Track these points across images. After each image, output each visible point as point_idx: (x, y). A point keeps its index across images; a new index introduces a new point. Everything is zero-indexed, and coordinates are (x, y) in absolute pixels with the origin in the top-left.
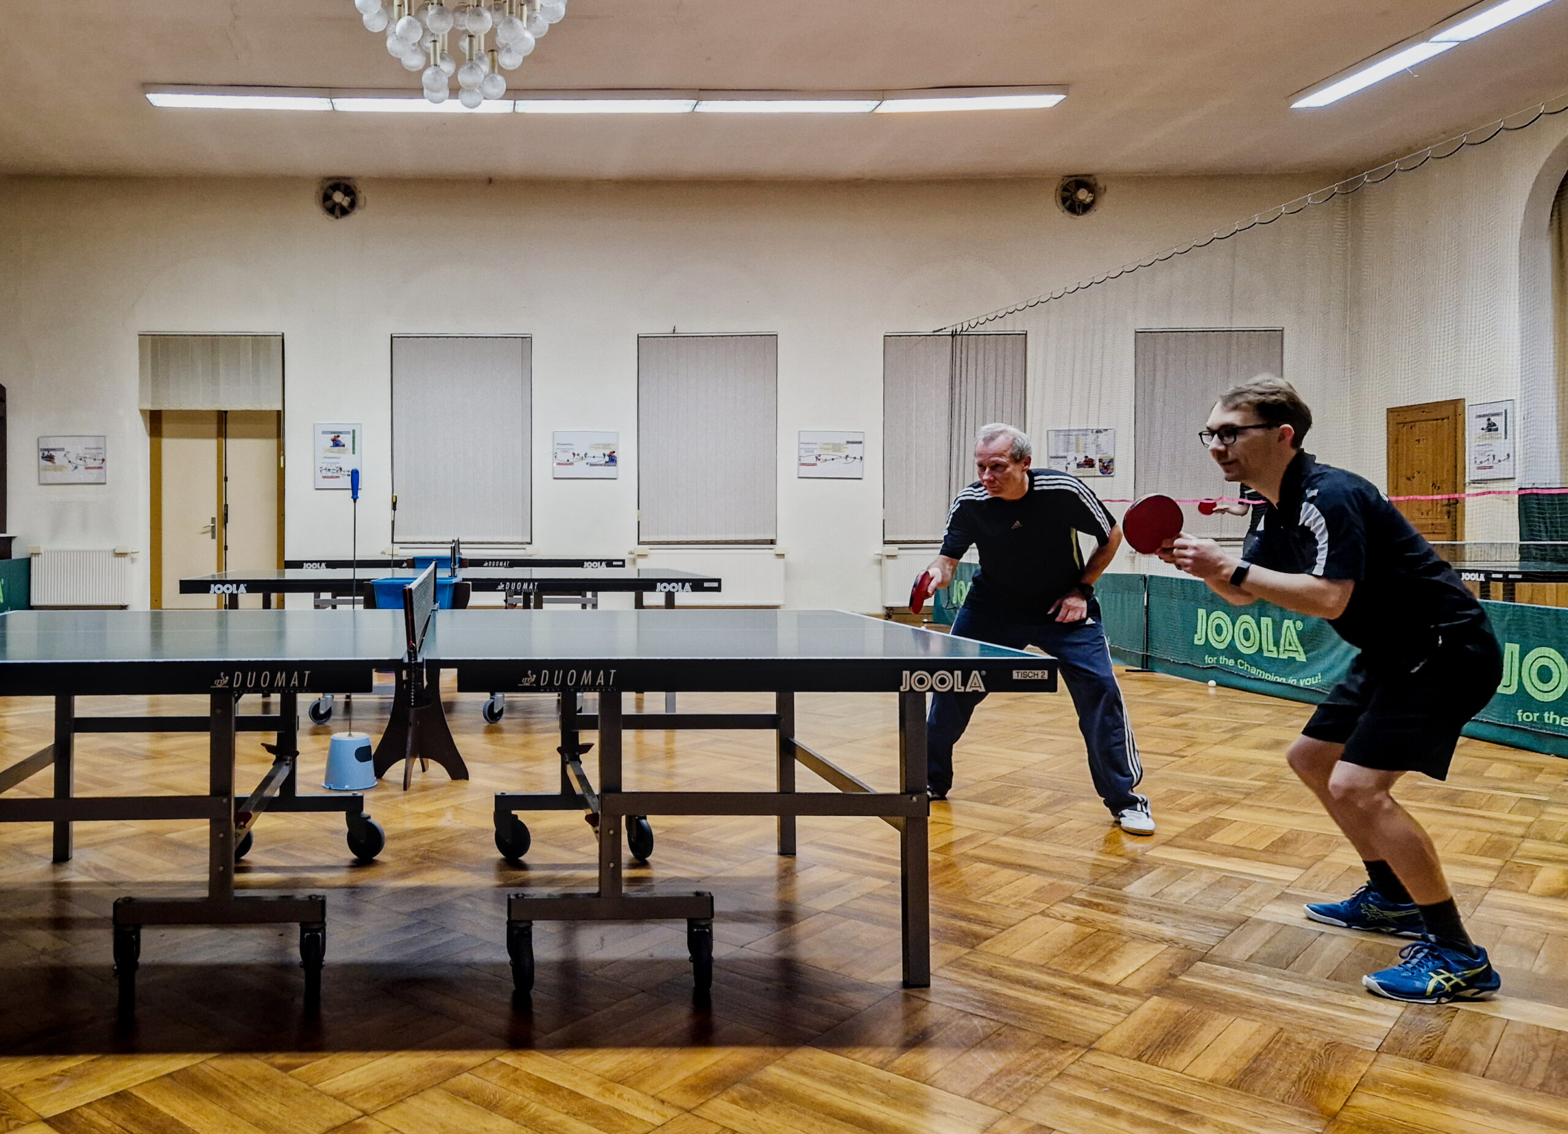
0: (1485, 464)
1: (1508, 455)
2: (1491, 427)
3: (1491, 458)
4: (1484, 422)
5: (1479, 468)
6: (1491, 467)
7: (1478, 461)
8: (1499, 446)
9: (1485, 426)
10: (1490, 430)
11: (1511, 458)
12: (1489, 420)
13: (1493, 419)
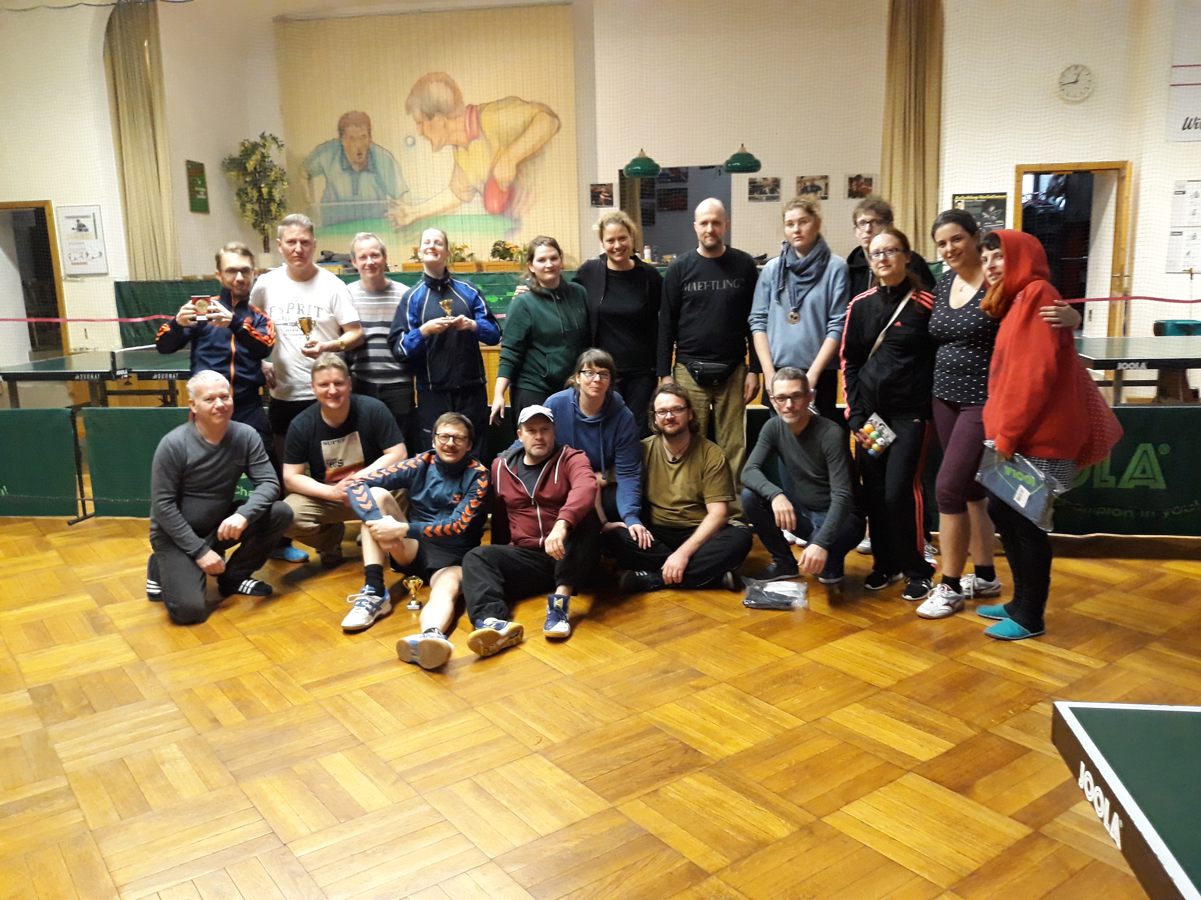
0: (79, 261)
1: (101, 253)
2: (81, 228)
3: (85, 256)
4: (74, 224)
5: (73, 264)
6: (85, 263)
7: (73, 258)
8: (91, 245)
9: (75, 227)
10: (80, 230)
11: (103, 255)
12: (78, 221)
13: (82, 221)
